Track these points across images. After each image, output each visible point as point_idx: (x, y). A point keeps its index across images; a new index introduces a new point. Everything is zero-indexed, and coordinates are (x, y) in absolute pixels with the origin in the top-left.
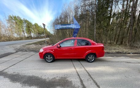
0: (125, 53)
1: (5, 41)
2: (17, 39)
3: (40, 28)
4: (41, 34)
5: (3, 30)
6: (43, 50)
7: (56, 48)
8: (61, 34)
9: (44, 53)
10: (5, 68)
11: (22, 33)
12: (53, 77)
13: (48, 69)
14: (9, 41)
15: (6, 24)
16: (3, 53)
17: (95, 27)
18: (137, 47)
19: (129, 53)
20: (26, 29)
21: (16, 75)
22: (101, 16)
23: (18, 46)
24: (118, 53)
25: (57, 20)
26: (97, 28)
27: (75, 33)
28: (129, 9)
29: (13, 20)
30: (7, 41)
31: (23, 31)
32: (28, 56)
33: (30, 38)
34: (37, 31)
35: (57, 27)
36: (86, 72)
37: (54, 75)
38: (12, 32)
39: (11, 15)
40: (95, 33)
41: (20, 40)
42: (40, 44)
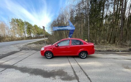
0: (115, 51)
1: (8, 41)
2: (18, 39)
3: (39, 29)
4: (40, 34)
5: (6, 31)
6: (44, 49)
7: (54, 47)
8: (58, 34)
9: (44, 51)
10: (15, 63)
11: (23, 34)
12: (53, 69)
13: (48, 64)
14: (12, 40)
15: (9, 26)
16: (10, 52)
17: (89, 28)
18: (126, 46)
19: (118, 51)
20: (26, 30)
21: (24, 68)
22: (94, 18)
23: (21, 46)
24: (108, 51)
25: (54, 22)
26: (90, 29)
27: (70, 34)
28: (119, 11)
29: (15, 22)
30: (10, 41)
31: (24, 32)
32: (31, 54)
33: (30, 38)
34: (36, 31)
35: (55, 29)
36: (78, 66)
37: (53, 68)
38: (14, 33)
39: (14, 18)
40: (89, 33)
41: (21, 40)
42: (40, 44)
